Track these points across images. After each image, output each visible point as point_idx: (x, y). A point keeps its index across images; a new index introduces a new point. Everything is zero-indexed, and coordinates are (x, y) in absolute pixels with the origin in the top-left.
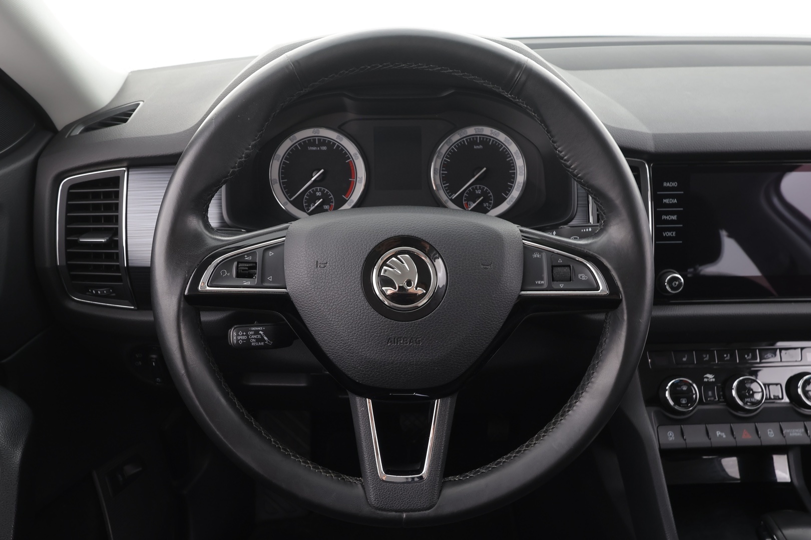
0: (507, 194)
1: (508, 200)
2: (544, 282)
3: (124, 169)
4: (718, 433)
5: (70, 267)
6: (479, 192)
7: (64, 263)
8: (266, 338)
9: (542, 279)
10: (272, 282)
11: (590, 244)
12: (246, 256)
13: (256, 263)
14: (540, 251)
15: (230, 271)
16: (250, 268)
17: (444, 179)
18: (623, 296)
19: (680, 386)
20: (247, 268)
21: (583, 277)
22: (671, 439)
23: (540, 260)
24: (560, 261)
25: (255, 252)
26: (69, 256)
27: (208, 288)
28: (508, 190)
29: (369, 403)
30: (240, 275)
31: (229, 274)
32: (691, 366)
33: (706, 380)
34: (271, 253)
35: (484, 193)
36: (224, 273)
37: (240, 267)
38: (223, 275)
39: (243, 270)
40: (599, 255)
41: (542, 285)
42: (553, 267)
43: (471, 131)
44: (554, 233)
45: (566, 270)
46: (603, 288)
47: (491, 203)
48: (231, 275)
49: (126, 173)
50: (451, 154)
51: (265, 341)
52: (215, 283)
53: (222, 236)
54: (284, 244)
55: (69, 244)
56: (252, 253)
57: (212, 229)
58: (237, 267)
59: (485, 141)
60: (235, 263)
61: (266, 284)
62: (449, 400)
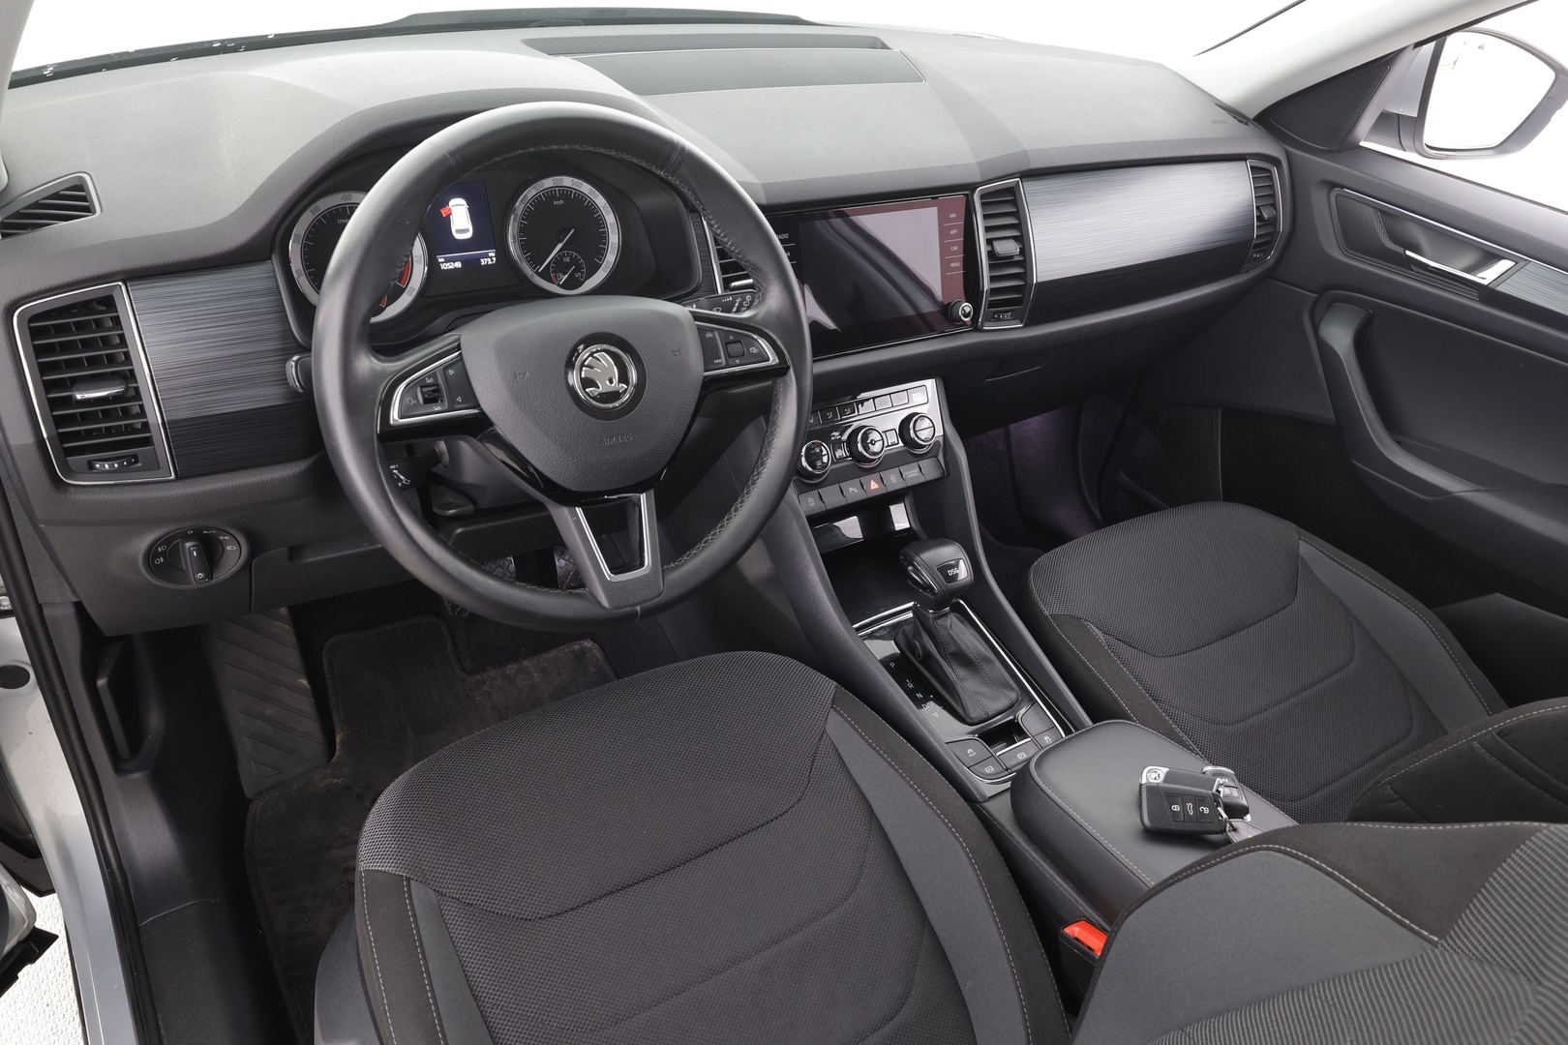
0: (600, 260)
1: (603, 266)
2: (722, 360)
3: (117, 284)
4: (851, 489)
6: (567, 259)
7: (53, 433)
8: (402, 477)
9: (720, 358)
10: (463, 403)
11: (754, 316)
12: (426, 379)
13: (439, 384)
14: (712, 330)
16: (434, 391)
17: (524, 247)
18: (790, 363)
19: (813, 449)
20: (432, 392)
21: (754, 350)
22: (812, 505)
23: (714, 337)
24: (731, 338)
25: (436, 372)
26: (57, 422)
27: (400, 421)
28: (601, 253)
29: (579, 511)
30: (427, 401)
31: (416, 402)
32: (818, 428)
33: (833, 438)
34: (451, 372)
35: (574, 261)
39: (429, 395)
40: (764, 326)
41: (720, 363)
42: (726, 344)
43: (548, 183)
44: (694, 306)
45: (738, 345)
46: (773, 359)
47: (583, 273)
48: (419, 401)
49: (122, 290)
50: (528, 215)
51: (402, 480)
52: (406, 415)
54: (462, 359)
56: (433, 374)
58: (423, 393)
59: (565, 193)
60: (419, 389)
61: (457, 406)
62: (652, 492)
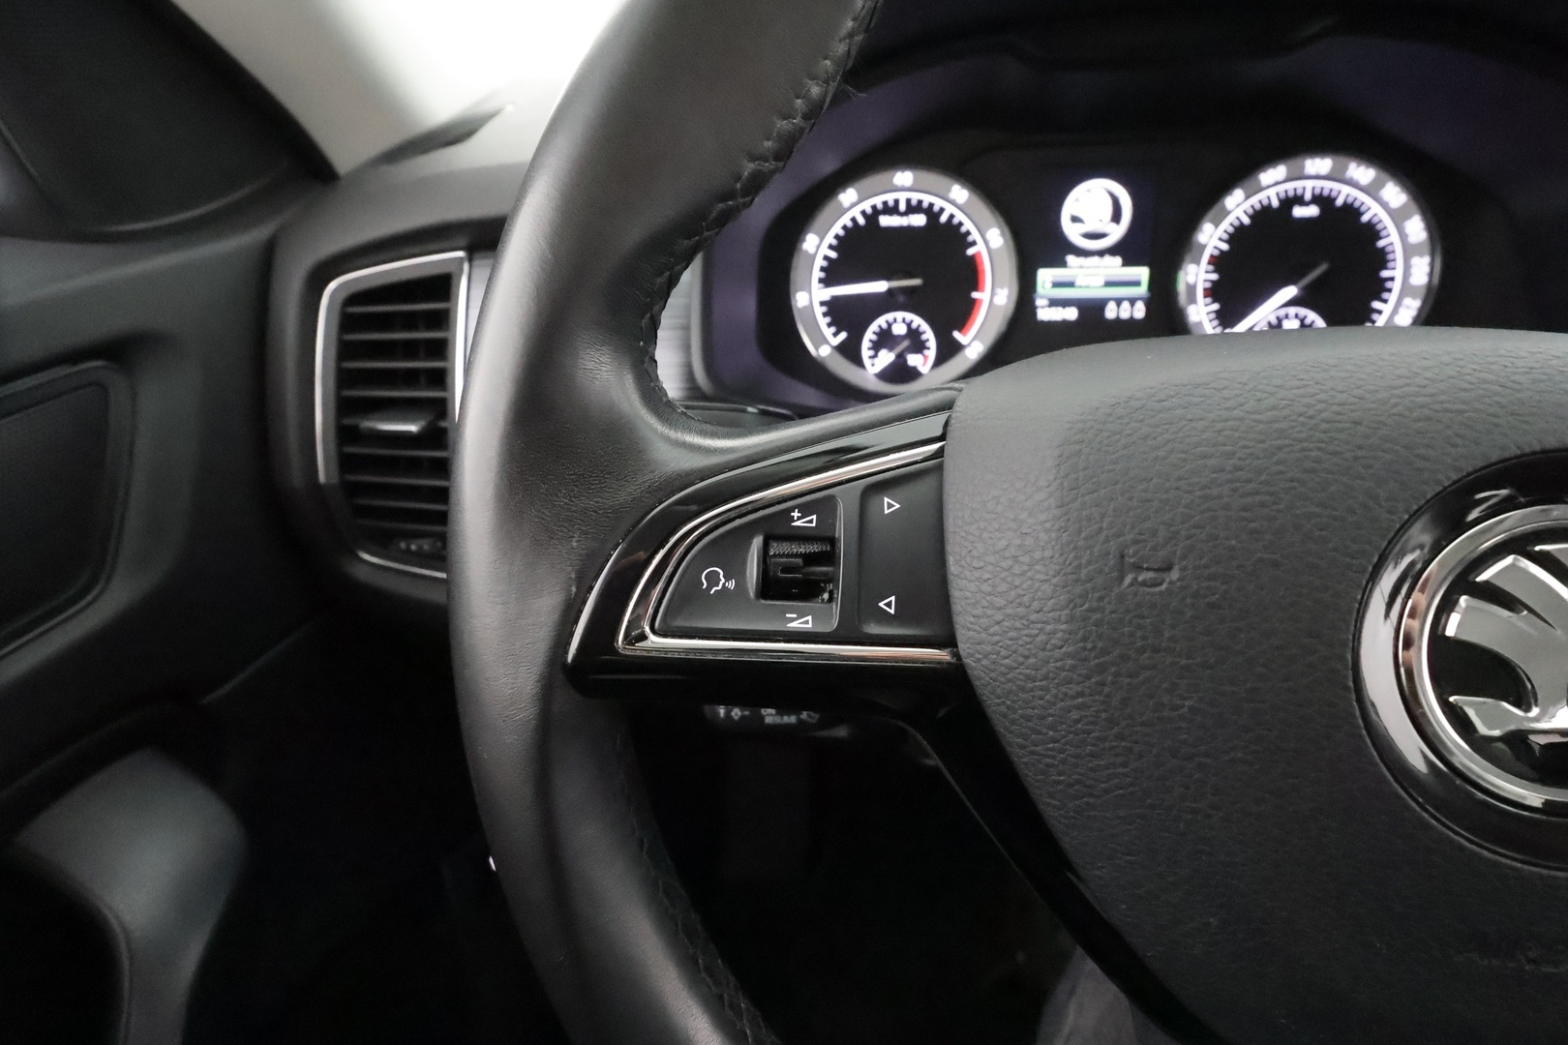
3: (460, 254)
5: (352, 490)
7: (335, 480)
10: (896, 619)
12: (796, 514)
13: (832, 541)
15: (735, 570)
16: (810, 559)
20: (800, 561)
25: (832, 498)
26: (346, 463)
27: (654, 641)
30: (773, 588)
31: (731, 585)
34: (889, 505)
36: (713, 579)
37: (774, 555)
38: (709, 587)
39: (787, 569)
48: (741, 584)
49: (466, 266)
52: (680, 622)
53: (704, 433)
54: (940, 468)
55: (345, 434)
56: (821, 503)
57: (670, 404)
58: (764, 558)
60: (757, 542)
61: (874, 629)
